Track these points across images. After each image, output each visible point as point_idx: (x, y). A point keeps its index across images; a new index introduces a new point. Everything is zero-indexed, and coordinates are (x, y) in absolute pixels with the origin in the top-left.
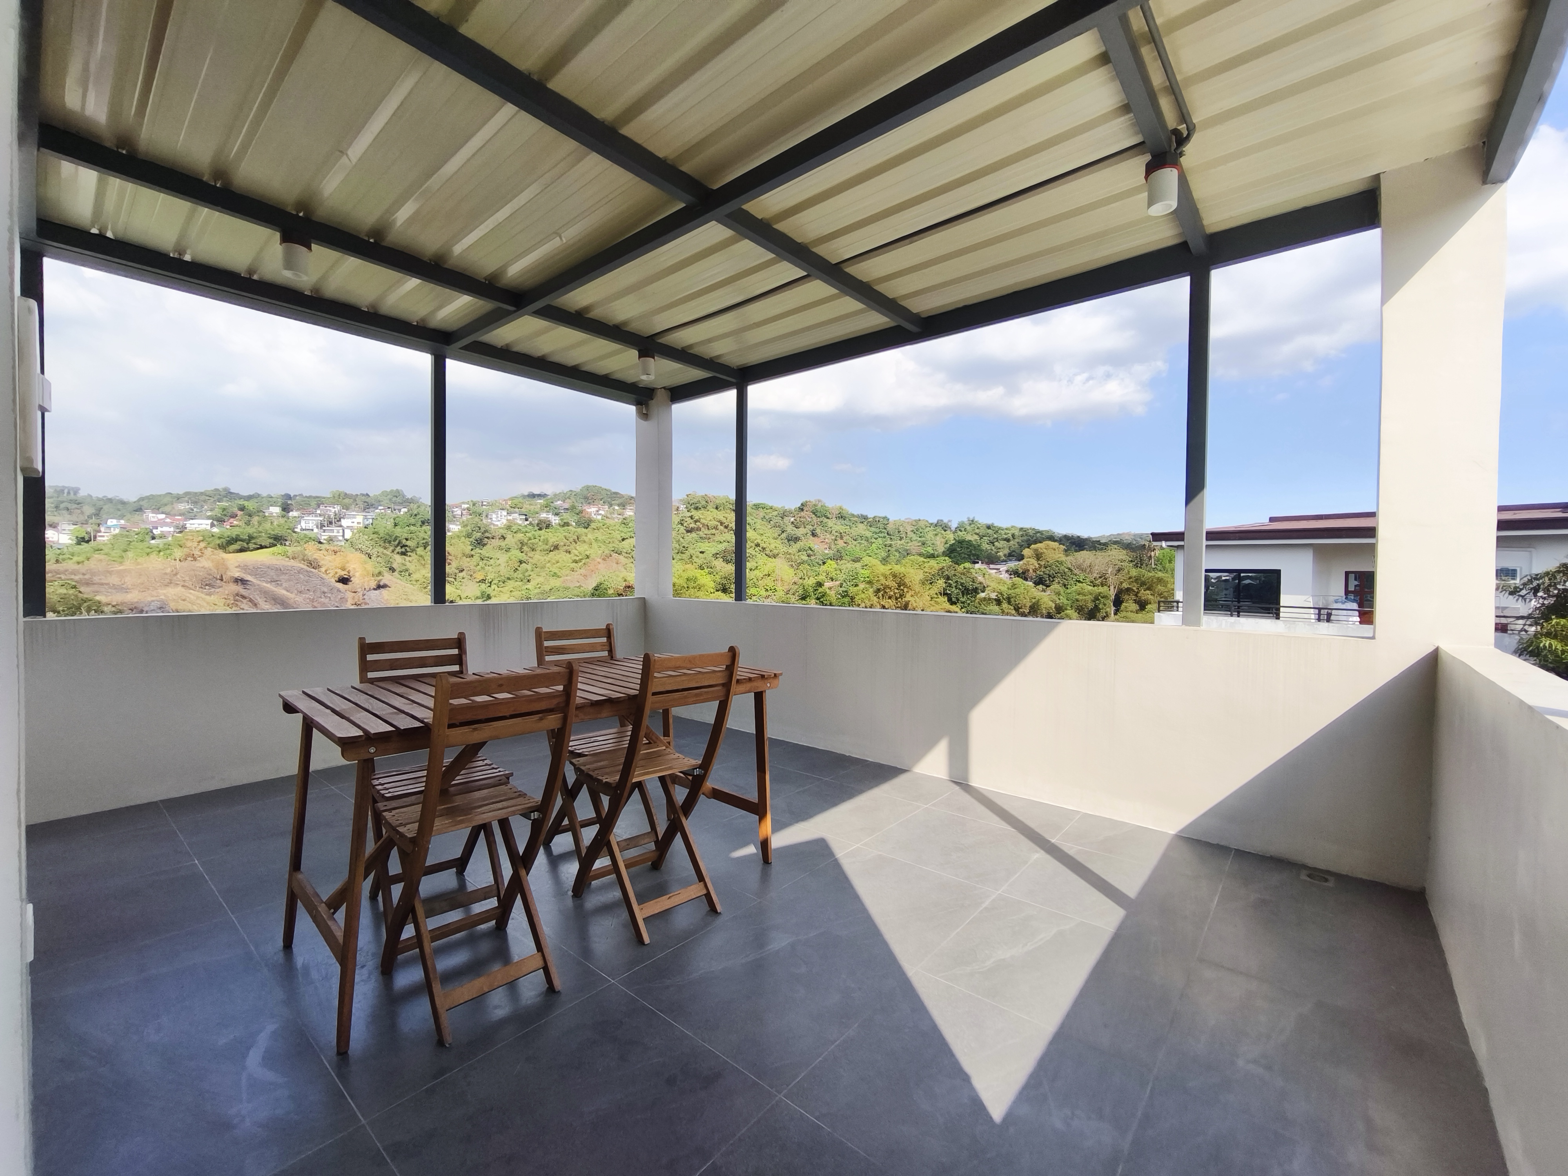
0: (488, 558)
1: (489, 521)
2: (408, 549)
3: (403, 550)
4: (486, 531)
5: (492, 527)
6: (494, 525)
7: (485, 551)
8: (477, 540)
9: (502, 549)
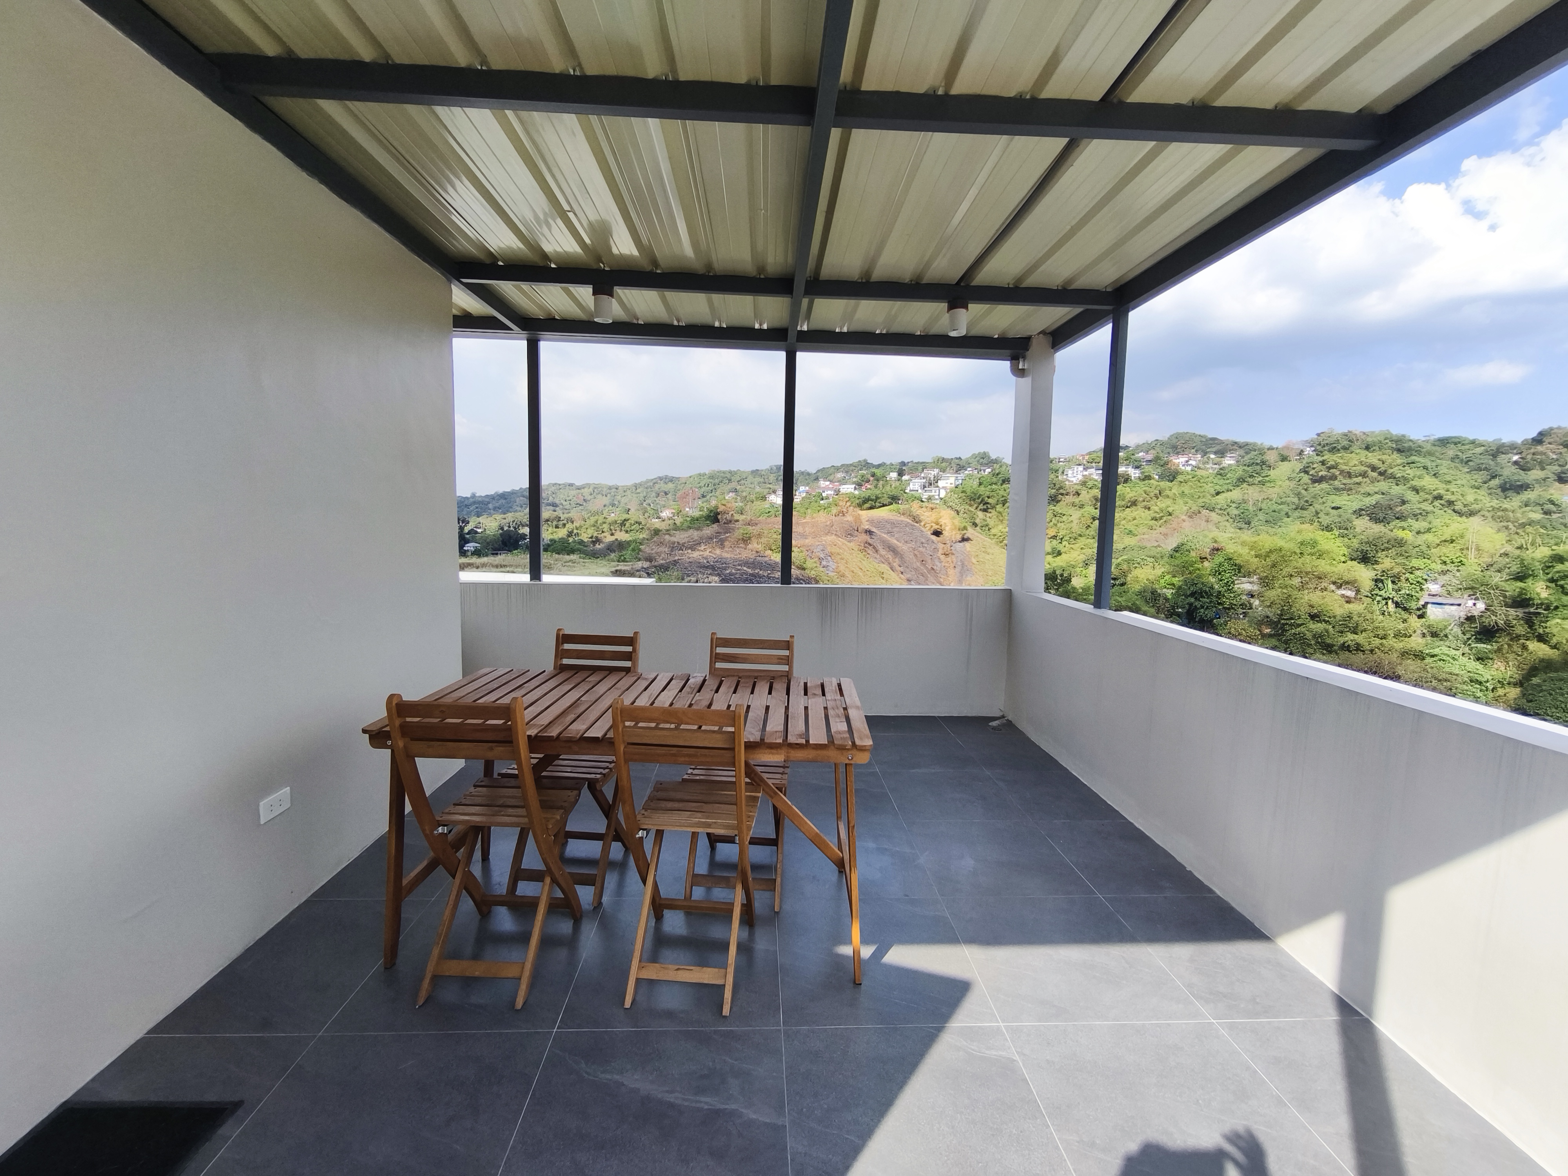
0: (1061, 514)
1: (1065, 477)
2: (989, 506)
3: (985, 507)
4: (1061, 488)
5: (1067, 483)
6: (1069, 481)
7: (1058, 508)
8: (1051, 497)
9: (1076, 506)
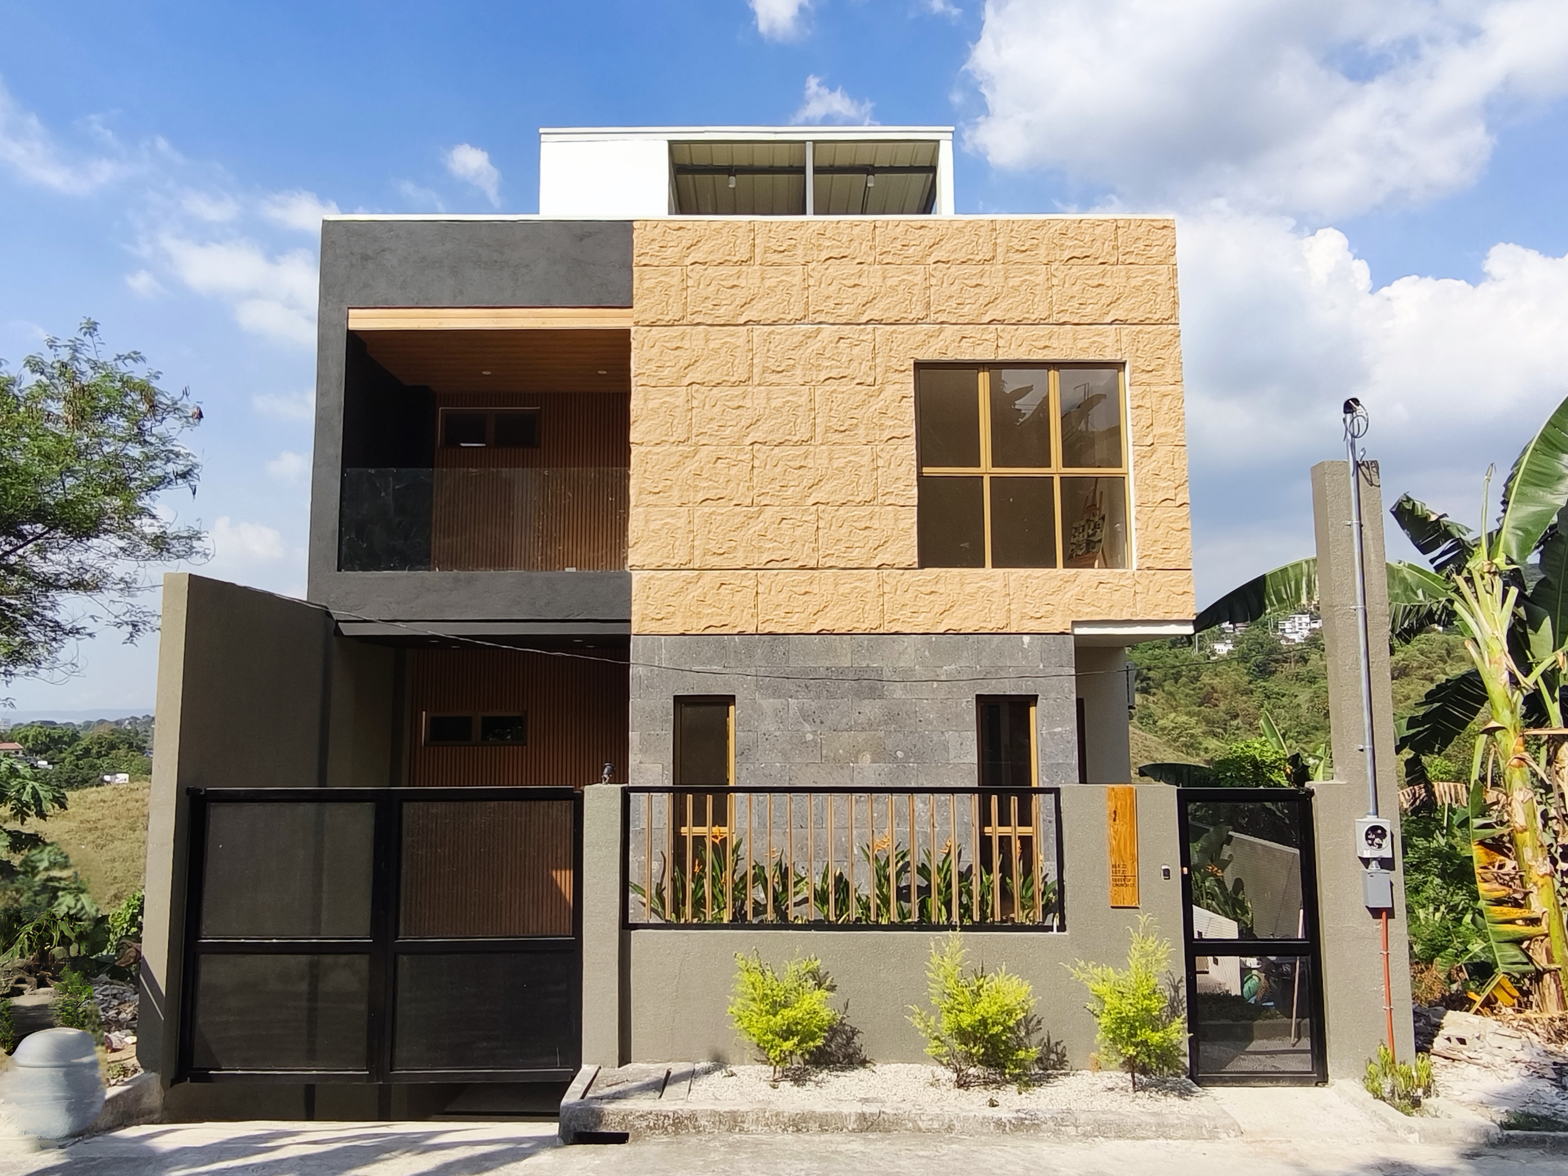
0: (1278, 694)
5: (1283, 642)
7: (1271, 685)
8: (1257, 666)
